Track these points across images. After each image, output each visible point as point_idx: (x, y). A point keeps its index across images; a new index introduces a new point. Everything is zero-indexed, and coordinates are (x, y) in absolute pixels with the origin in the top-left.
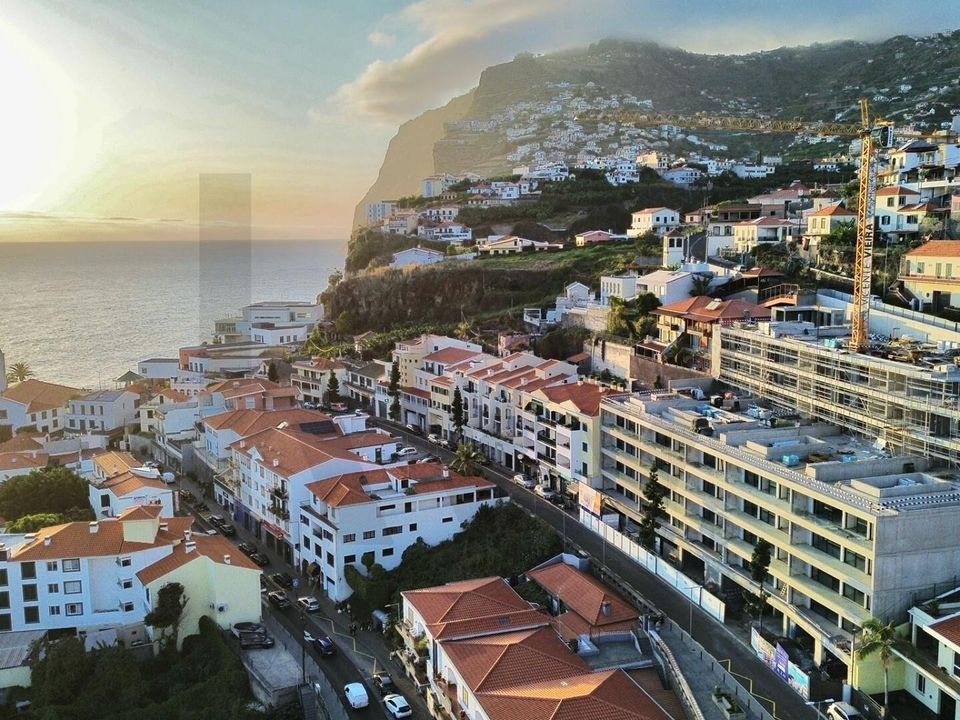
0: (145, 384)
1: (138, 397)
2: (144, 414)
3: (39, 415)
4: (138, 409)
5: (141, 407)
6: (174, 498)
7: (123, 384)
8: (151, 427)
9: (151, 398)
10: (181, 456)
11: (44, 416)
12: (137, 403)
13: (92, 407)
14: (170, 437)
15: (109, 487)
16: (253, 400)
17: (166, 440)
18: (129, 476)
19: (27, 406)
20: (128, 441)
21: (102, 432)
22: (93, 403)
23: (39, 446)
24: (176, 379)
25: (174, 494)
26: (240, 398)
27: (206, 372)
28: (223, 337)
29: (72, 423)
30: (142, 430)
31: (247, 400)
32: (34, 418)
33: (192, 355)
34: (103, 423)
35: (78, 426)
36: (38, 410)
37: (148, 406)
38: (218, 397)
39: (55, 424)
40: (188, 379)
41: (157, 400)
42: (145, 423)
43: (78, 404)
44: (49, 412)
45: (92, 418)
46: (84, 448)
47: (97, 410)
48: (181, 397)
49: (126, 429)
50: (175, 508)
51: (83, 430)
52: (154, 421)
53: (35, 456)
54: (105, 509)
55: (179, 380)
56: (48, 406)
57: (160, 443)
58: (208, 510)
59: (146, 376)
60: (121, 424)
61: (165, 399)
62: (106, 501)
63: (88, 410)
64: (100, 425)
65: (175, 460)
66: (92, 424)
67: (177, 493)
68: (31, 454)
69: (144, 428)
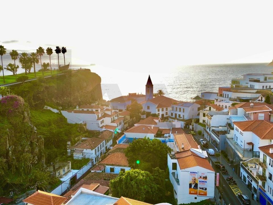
0: (203, 101)
1: (199, 106)
2: (201, 115)
3: (161, 109)
4: (199, 112)
5: (200, 111)
6: (216, 177)
7: (195, 100)
8: (204, 121)
9: (205, 107)
10: (218, 140)
11: (163, 110)
12: (199, 109)
13: (180, 109)
14: (214, 128)
15: (177, 159)
16: (263, 115)
17: (211, 130)
18: (189, 153)
19: (157, 106)
20: (193, 126)
21: (183, 120)
22: (180, 107)
23: (156, 123)
24: (217, 100)
25: (216, 174)
26: (256, 113)
27: (230, 98)
28: (234, 86)
29: (172, 114)
30: (200, 122)
31: (260, 115)
32: (159, 111)
33: (224, 90)
34: (184, 116)
35: (174, 116)
36: (160, 107)
37: (203, 111)
38: (240, 111)
39: (167, 113)
40: (222, 100)
41: (208, 108)
42: (202, 119)
43: (175, 106)
44: (165, 109)
45: (180, 113)
46: (173, 127)
47: (182, 110)
48: (219, 109)
49: (193, 120)
50: (215, 184)
51: (175, 118)
52: (206, 118)
53: (152, 128)
54: (174, 171)
55: (219, 100)
56: (164, 106)
57: (208, 130)
58: (236, 184)
59: (204, 98)
60: (191, 118)
61: (212, 109)
62: (174, 166)
63: (178, 110)
64: (182, 117)
65: (215, 141)
66: (179, 115)
67: (218, 174)
68: (151, 127)
69: (201, 121)
